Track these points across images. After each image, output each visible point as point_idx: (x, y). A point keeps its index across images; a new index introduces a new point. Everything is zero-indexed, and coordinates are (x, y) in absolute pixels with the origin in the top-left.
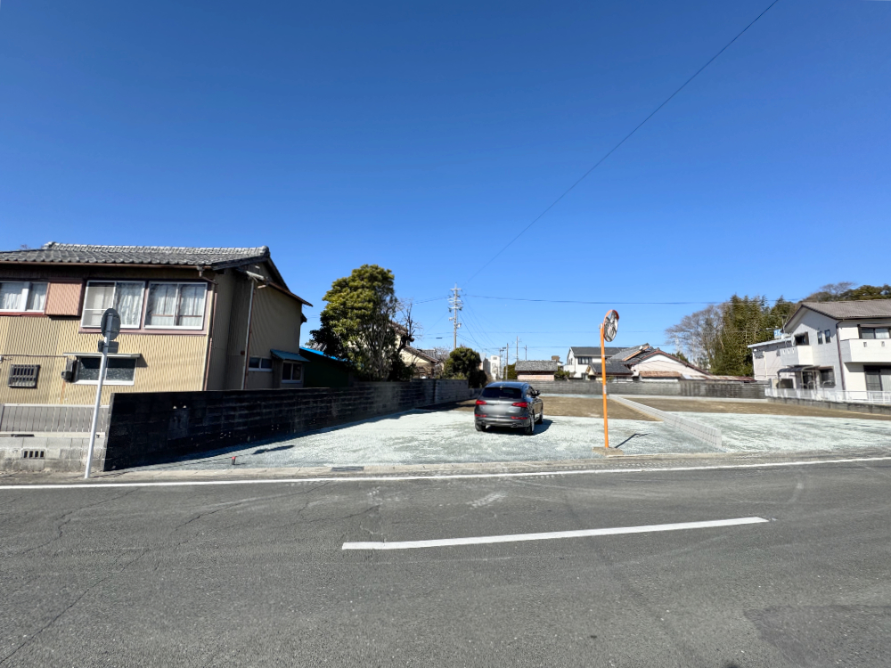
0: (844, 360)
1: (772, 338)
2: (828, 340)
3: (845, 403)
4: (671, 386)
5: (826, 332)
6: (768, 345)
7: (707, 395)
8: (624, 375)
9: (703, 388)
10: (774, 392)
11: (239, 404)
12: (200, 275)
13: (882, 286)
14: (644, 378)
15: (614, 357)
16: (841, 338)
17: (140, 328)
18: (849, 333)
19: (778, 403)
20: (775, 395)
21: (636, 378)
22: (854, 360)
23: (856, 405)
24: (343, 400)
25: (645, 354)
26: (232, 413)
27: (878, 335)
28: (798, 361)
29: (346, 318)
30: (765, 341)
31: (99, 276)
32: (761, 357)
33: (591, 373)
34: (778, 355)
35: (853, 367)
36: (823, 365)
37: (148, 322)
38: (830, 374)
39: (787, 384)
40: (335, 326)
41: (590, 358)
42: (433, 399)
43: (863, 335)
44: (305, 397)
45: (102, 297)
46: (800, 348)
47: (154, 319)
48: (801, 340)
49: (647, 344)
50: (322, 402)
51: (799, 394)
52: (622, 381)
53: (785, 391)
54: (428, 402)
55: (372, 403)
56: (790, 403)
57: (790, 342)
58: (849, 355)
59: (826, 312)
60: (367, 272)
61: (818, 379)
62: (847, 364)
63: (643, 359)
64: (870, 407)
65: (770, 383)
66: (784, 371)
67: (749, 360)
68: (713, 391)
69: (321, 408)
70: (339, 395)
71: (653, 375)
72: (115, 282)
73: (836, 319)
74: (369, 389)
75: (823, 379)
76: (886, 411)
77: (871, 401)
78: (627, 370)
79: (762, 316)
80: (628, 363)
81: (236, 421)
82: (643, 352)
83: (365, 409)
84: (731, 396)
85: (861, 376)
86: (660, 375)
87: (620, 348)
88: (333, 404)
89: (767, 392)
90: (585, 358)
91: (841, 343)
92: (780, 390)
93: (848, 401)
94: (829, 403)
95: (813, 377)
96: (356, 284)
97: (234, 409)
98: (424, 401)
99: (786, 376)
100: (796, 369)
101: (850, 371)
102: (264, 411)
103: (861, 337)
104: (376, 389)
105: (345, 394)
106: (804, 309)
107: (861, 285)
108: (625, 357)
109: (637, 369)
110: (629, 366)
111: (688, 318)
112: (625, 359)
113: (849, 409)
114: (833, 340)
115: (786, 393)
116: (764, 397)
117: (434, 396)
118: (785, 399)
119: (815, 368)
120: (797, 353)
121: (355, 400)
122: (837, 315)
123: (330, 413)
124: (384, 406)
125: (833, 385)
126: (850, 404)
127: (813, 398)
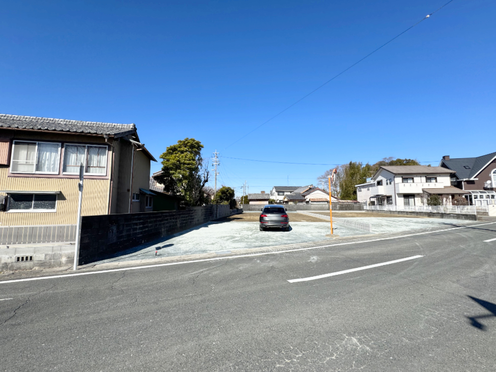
0: (397, 192)
1: (365, 181)
2: (390, 183)
3: (396, 211)
4: (324, 206)
5: (389, 180)
6: (363, 186)
7: (339, 210)
8: (302, 201)
9: (338, 206)
10: (367, 207)
11: (138, 221)
12: (106, 141)
13: (404, 159)
14: (312, 202)
15: (296, 191)
16: (396, 182)
17: (59, 174)
18: (398, 180)
19: (370, 212)
20: (368, 209)
21: (308, 202)
22: (400, 192)
23: (402, 212)
24: (182, 217)
25: (311, 190)
26: (135, 227)
27: (409, 181)
28: (378, 192)
29: (181, 169)
30: (362, 183)
31: (23, 137)
32: (361, 191)
33: (286, 200)
34: (368, 190)
35: (400, 195)
36: (388, 195)
37: (64, 170)
38: (391, 198)
39: (373, 203)
40: (173, 174)
41: (283, 192)
42: (216, 216)
43: (404, 181)
44: (166, 216)
45: (26, 152)
46: (379, 187)
47: (68, 168)
48: (379, 183)
49: (312, 185)
50: (173, 219)
51: (378, 208)
52: (301, 204)
53: (373, 206)
54: (215, 218)
55: (193, 219)
56: (374, 212)
57: (374, 184)
58: (399, 190)
59: (391, 171)
60: (189, 143)
61: (386, 201)
62: (397, 194)
63: (311, 193)
64: (407, 213)
65: (365, 203)
66: (373, 197)
67: (355, 193)
68: (342, 208)
69: (173, 222)
70: (180, 215)
71: (316, 200)
72: (37, 142)
73: (394, 174)
74: (192, 211)
75: (388, 201)
76: (413, 214)
77: (407, 210)
78: (304, 198)
79: (361, 171)
80: (303, 194)
81: (138, 231)
82: (310, 189)
83: (191, 222)
84: (349, 210)
85: (402, 199)
86: (319, 200)
87: (298, 187)
88: (178, 220)
89: (365, 207)
90: (281, 192)
91: (396, 185)
92: (370, 207)
93: (398, 210)
94: (391, 211)
95: (384, 200)
96: (182, 149)
97: (136, 224)
98: (213, 217)
99: (373, 200)
100: (377, 196)
101: (399, 197)
102: (150, 225)
103: (403, 182)
104: (195, 210)
105: (183, 214)
106: (381, 169)
107: (397, 158)
108: (302, 191)
109: (308, 198)
110: (304, 196)
111: (327, 172)
112: (302, 192)
113: (398, 214)
114: (393, 183)
115: (373, 207)
116: (364, 210)
117: (217, 214)
118: (373, 210)
119: (384, 196)
120: (378, 190)
121: (187, 217)
122: (394, 172)
123: (177, 225)
124: (198, 220)
125: (392, 203)
126: (399, 212)
127: (384, 209)
